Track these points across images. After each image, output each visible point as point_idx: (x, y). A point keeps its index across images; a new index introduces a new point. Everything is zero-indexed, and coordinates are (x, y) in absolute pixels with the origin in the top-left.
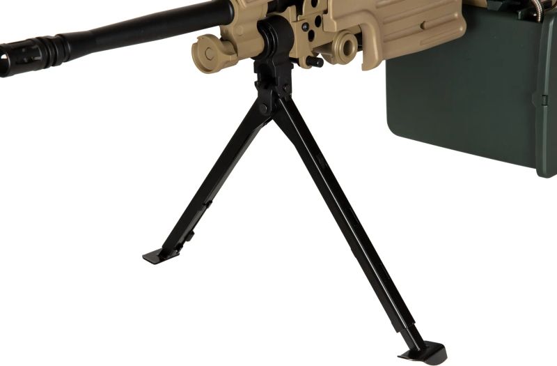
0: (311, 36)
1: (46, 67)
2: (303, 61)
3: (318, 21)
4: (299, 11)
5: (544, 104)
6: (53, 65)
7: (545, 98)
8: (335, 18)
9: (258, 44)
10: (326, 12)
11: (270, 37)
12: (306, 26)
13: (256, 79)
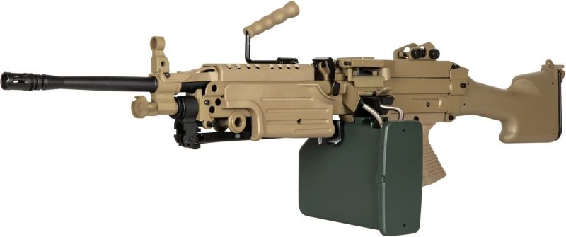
0: (212, 110)
1: (30, 90)
2: (205, 124)
3: (218, 102)
4: (203, 93)
5: (383, 181)
6: (35, 89)
7: (383, 178)
8: (229, 100)
9: (174, 107)
10: (223, 96)
11: (182, 104)
12: (208, 103)
13: (176, 134)
